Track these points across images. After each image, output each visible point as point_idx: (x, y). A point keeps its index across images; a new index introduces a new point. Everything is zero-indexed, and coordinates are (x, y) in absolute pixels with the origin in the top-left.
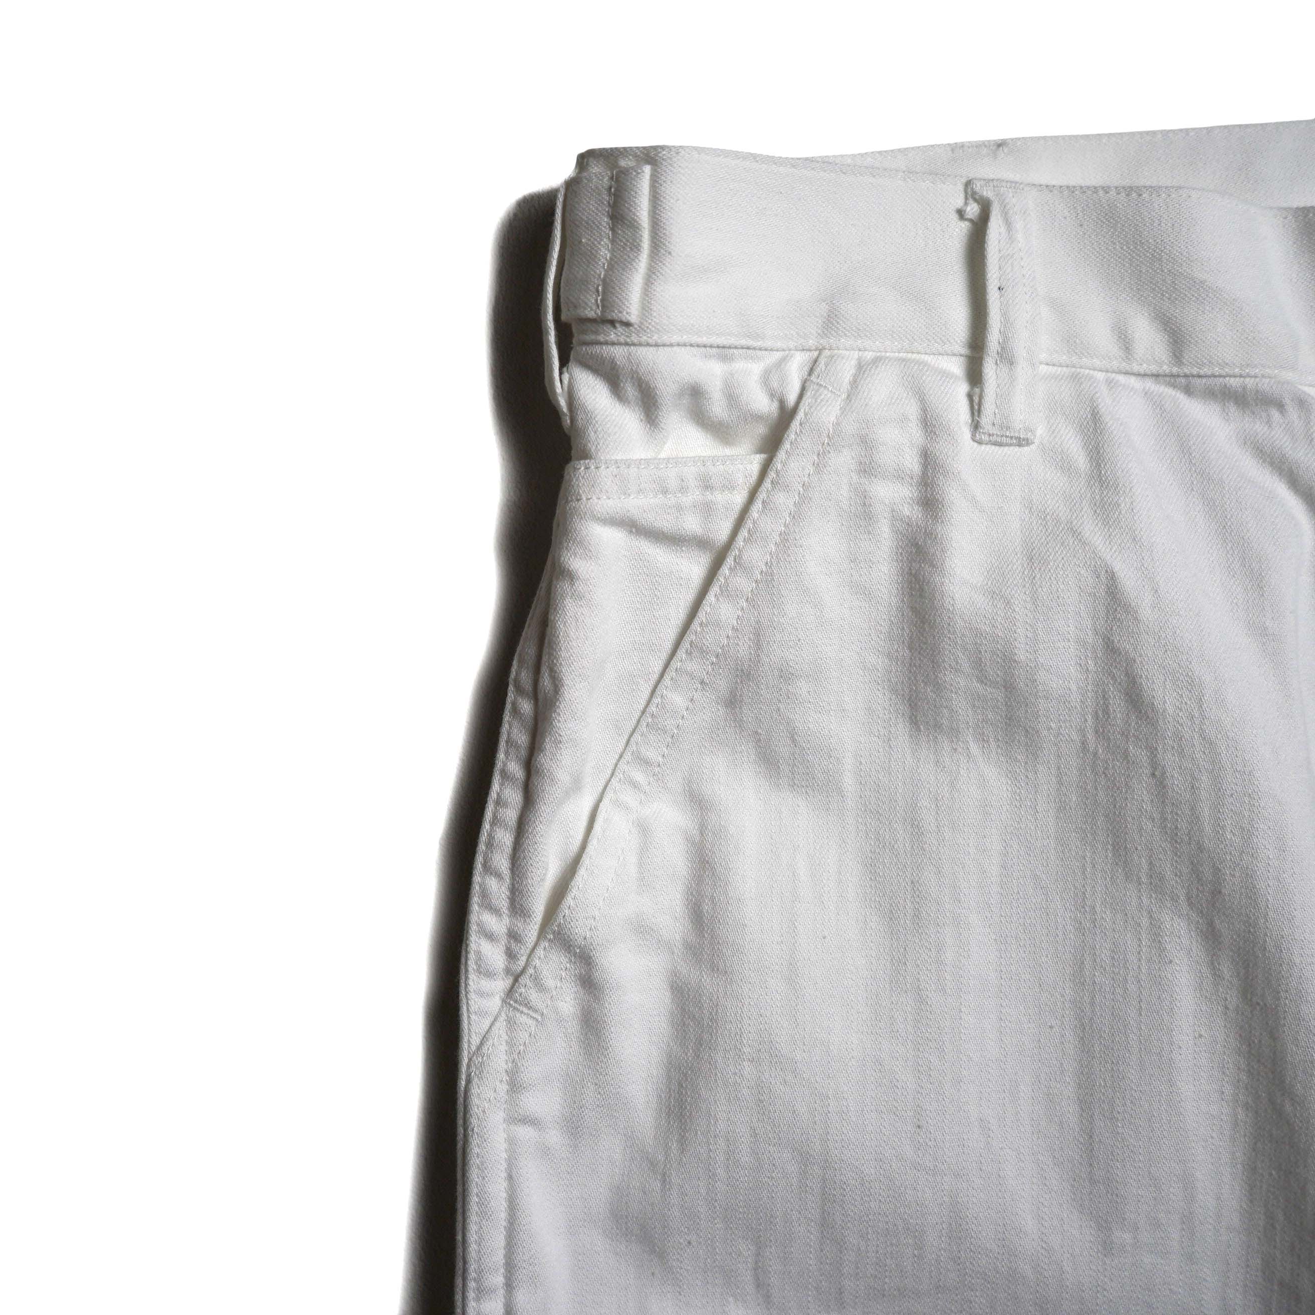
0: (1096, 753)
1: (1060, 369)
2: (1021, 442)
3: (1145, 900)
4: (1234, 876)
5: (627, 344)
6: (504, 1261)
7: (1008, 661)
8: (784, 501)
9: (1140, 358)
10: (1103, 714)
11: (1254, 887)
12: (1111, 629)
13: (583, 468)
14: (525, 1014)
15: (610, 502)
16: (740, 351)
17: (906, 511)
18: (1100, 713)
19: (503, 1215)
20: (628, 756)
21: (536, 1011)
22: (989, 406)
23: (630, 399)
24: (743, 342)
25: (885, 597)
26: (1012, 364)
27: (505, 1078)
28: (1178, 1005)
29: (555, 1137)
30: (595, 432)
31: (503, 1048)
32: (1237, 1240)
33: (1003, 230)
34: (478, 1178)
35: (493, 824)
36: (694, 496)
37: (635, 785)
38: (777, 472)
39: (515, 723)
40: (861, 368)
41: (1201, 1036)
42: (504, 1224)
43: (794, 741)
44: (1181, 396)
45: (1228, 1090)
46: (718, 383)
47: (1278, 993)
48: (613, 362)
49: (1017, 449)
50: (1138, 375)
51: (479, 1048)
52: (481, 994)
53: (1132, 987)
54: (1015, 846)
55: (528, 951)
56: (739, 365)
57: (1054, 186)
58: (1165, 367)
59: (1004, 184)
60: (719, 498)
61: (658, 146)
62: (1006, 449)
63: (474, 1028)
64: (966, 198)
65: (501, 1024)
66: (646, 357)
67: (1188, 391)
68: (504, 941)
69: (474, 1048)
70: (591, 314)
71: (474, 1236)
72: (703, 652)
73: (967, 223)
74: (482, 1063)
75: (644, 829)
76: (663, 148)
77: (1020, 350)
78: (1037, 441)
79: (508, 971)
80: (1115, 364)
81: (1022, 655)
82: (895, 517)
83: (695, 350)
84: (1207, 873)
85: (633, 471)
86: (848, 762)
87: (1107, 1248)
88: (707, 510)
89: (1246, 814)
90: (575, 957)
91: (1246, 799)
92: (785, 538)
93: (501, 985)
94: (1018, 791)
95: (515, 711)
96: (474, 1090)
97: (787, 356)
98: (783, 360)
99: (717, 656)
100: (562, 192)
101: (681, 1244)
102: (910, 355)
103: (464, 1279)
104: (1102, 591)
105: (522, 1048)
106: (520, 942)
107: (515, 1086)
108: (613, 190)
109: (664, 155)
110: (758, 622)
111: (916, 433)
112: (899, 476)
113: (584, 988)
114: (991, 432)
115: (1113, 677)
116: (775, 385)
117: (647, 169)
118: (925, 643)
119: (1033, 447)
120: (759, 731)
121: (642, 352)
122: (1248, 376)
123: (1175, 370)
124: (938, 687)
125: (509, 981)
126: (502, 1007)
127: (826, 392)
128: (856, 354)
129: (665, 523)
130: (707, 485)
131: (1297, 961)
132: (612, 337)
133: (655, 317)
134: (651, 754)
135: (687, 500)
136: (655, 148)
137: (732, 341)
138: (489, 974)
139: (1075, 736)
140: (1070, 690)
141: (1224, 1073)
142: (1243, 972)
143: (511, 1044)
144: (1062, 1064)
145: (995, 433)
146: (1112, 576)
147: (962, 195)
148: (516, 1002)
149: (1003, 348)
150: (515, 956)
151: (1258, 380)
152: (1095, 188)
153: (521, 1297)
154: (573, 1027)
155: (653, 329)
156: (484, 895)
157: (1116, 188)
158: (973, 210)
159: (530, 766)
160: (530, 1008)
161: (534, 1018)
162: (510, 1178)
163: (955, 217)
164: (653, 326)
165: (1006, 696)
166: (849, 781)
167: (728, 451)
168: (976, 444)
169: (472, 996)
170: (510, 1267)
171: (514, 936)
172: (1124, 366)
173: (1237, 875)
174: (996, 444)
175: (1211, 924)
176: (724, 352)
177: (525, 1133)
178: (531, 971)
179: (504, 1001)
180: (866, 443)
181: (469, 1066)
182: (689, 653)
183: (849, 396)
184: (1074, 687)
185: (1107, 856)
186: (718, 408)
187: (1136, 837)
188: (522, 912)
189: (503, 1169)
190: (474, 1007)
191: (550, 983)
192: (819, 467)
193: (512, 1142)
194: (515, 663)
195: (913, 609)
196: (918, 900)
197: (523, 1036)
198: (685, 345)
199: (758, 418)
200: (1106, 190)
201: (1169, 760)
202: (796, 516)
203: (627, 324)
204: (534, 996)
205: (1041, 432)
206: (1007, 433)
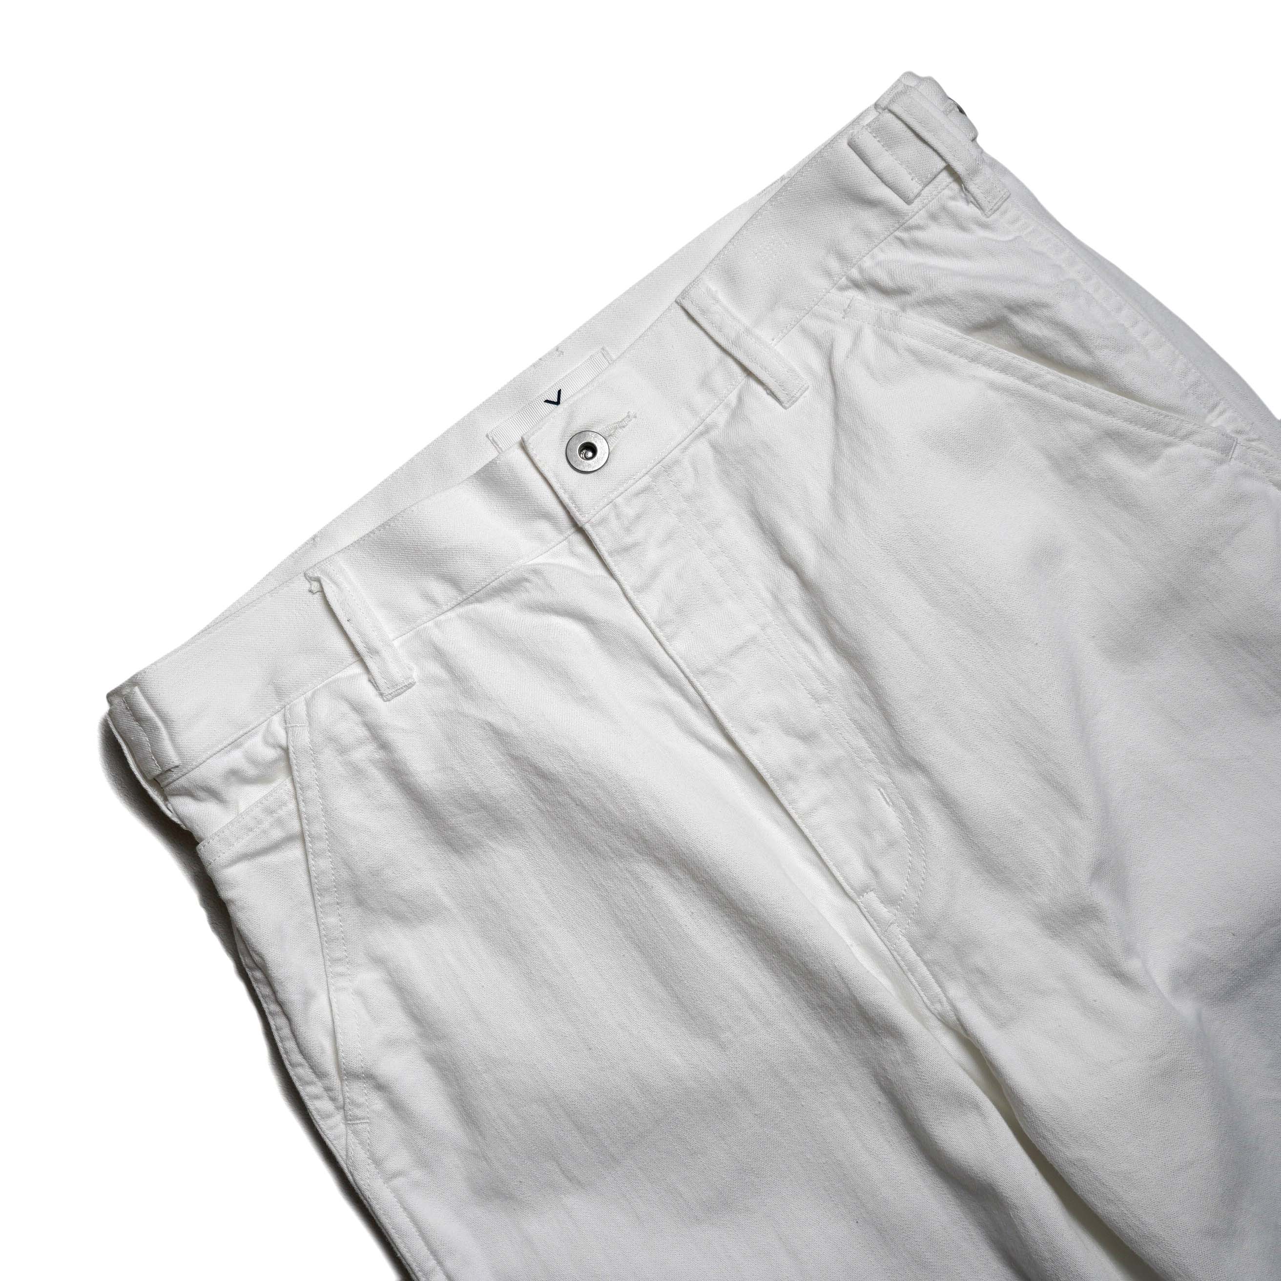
0: (548, 810)
1: (408, 634)
2: (410, 686)
3: (621, 865)
4: (645, 829)
5: (183, 775)
6: (429, 1252)
7: (473, 796)
8: (312, 794)
9: (444, 602)
10: (537, 791)
11: (657, 828)
12: (508, 749)
13: (202, 847)
14: (359, 1124)
15: (227, 854)
16: (243, 737)
17: (377, 756)
18: (534, 790)
19: (414, 1230)
20: (328, 963)
21: (363, 1119)
22: (381, 682)
23: (204, 798)
24: (241, 733)
25: (398, 802)
26: (379, 653)
27: (370, 1161)
28: (671, 905)
29: (417, 1174)
30: (198, 826)
31: (359, 1147)
32: (786, 999)
33: (334, 587)
34: (387, 1219)
35: (282, 1041)
36: (267, 822)
37: (341, 975)
38: (299, 783)
39: (260, 986)
40: (308, 704)
41: (692, 913)
42: (417, 1234)
43: (404, 900)
44: (478, 606)
45: (725, 929)
46: (243, 760)
47: (705, 870)
48: (183, 787)
49: (410, 690)
50: (449, 610)
51: (347, 1156)
52: (331, 1128)
53: (644, 911)
54: (546, 879)
55: (340, 1092)
56: (248, 744)
57: (349, 546)
58: (459, 598)
59: (322, 563)
60: (282, 813)
61: (135, 675)
62: (404, 694)
63: (339, 1147)
64: (310, 582)
65: (351, 1136)
66: (196, 775)
67: (479, 601)
68: (325, 1094)
69: (345, 1157)
70: (158, 772)
71: (405, 1249)
72: (327, 890)
73: (318, 593)
74: (353, 1162)
75: (360, 993)
76: (137, 675)
77: (378, 644)
78: (416, 680)
79: (337, 1108)
80: (434, 613)
81: (477, 789)
82: (374, 762)
83: (218, 755)
84: (635, 835)
85: (227, 832)
86: (439, 892)
87: (723, 1047)
88: (280, 822)
89: (629, 795)
90: (365, 1079)
91: (624, 789)
92: (325, 811)
93: (338, 1117)
94: (528, 851)
95: (256, 980)
96: (358, 1178)
97: (269, 722)
98: (269, 725)
99: (335, 887)
100: (109, 719)
101: (517, 1185)
102: (330, 679)
103: (414, 1274)
104: (491, 733)
105: (368, 1141)
106: (333, 1090)
107: (377, 1162)
108: (128, 708)
109: (139, 678)
110: (342, 858)
111: (354, 717)
112: (361, 743)
113: (381, 1091)
114: (390, 693)
115: (526, 771)
116: (271, 741)
117: (137, 689)
118: (431, 813)
119: (418, 684)
120: (384, 907)
121: (192, 774)
122: (499, 577)
123: (464, 596)
124: (452, 829)
125: (342, 1112)
126: (346, 1127)
127: (297, 729)
128: (302, 698)
129: (262, 843)
130: (270, 811)
131: (702, 849)
132: (175, 776)
133: (186, 755)
134: (338, 954)
135: (266, 825)
136: (133, 677)
137: (235, 736)
138: (329, 1116)
139: (533, 808)
141: (717, 923)
142: (686, 870)
143: (361, 1143)
144: (641, 970)
145: (392, 691)
146: (490, 725)
147: (307, 582)
148: (351, 1120)
149: (369, 649)
150: (335, 1098)
151: (506, 575)
152: (367, 534)
153: (449, 1264)
154: (389, 1113)
155: (190, 761)
156: (300, 1079)
157: (377, 528)
158: (315, 586)
159: (280, 1004)
160: (360, 1119)
161: (365, 1123)
162: (405, 1209)
163: (310, 595)
164: (189, 759)
165: (487, 812)
166: (446, 901)
167: (274, 785)
168: (388, 703)
169: (327, 1132)
170: (434, 1253)
171: (328, 1089)
172: (439, 611)
173: (646, 827)
174: (396, 696)
175: (655, 857)
176: (235, 744)
177: (398, 1182)
178: (348, 1100)
179: (346, 1124)
180: (332, 739)
181: (348, 1168)
182: (320, 895)
183: (309, 723)
184: (512, 786)
185: (589, 856)
186: (251, 771)
187: (593, 838)
188: (323, 1075)
189: (399, 1207)
190: (332, 1138)
191: (361, 1100)
192: (318, 766)
193: (395, 1191)
194: (241, 956)
195: (414, 800)
196: (516, 937)
197: (366, 1135)
198: (211, 756)
199: (275, 761)
200: (373, 532)
201: (578, 793)
202: (323, 797)
203: (177, 767)
204: (358, 1112)
205: (415, 675)
206: (399, 687)
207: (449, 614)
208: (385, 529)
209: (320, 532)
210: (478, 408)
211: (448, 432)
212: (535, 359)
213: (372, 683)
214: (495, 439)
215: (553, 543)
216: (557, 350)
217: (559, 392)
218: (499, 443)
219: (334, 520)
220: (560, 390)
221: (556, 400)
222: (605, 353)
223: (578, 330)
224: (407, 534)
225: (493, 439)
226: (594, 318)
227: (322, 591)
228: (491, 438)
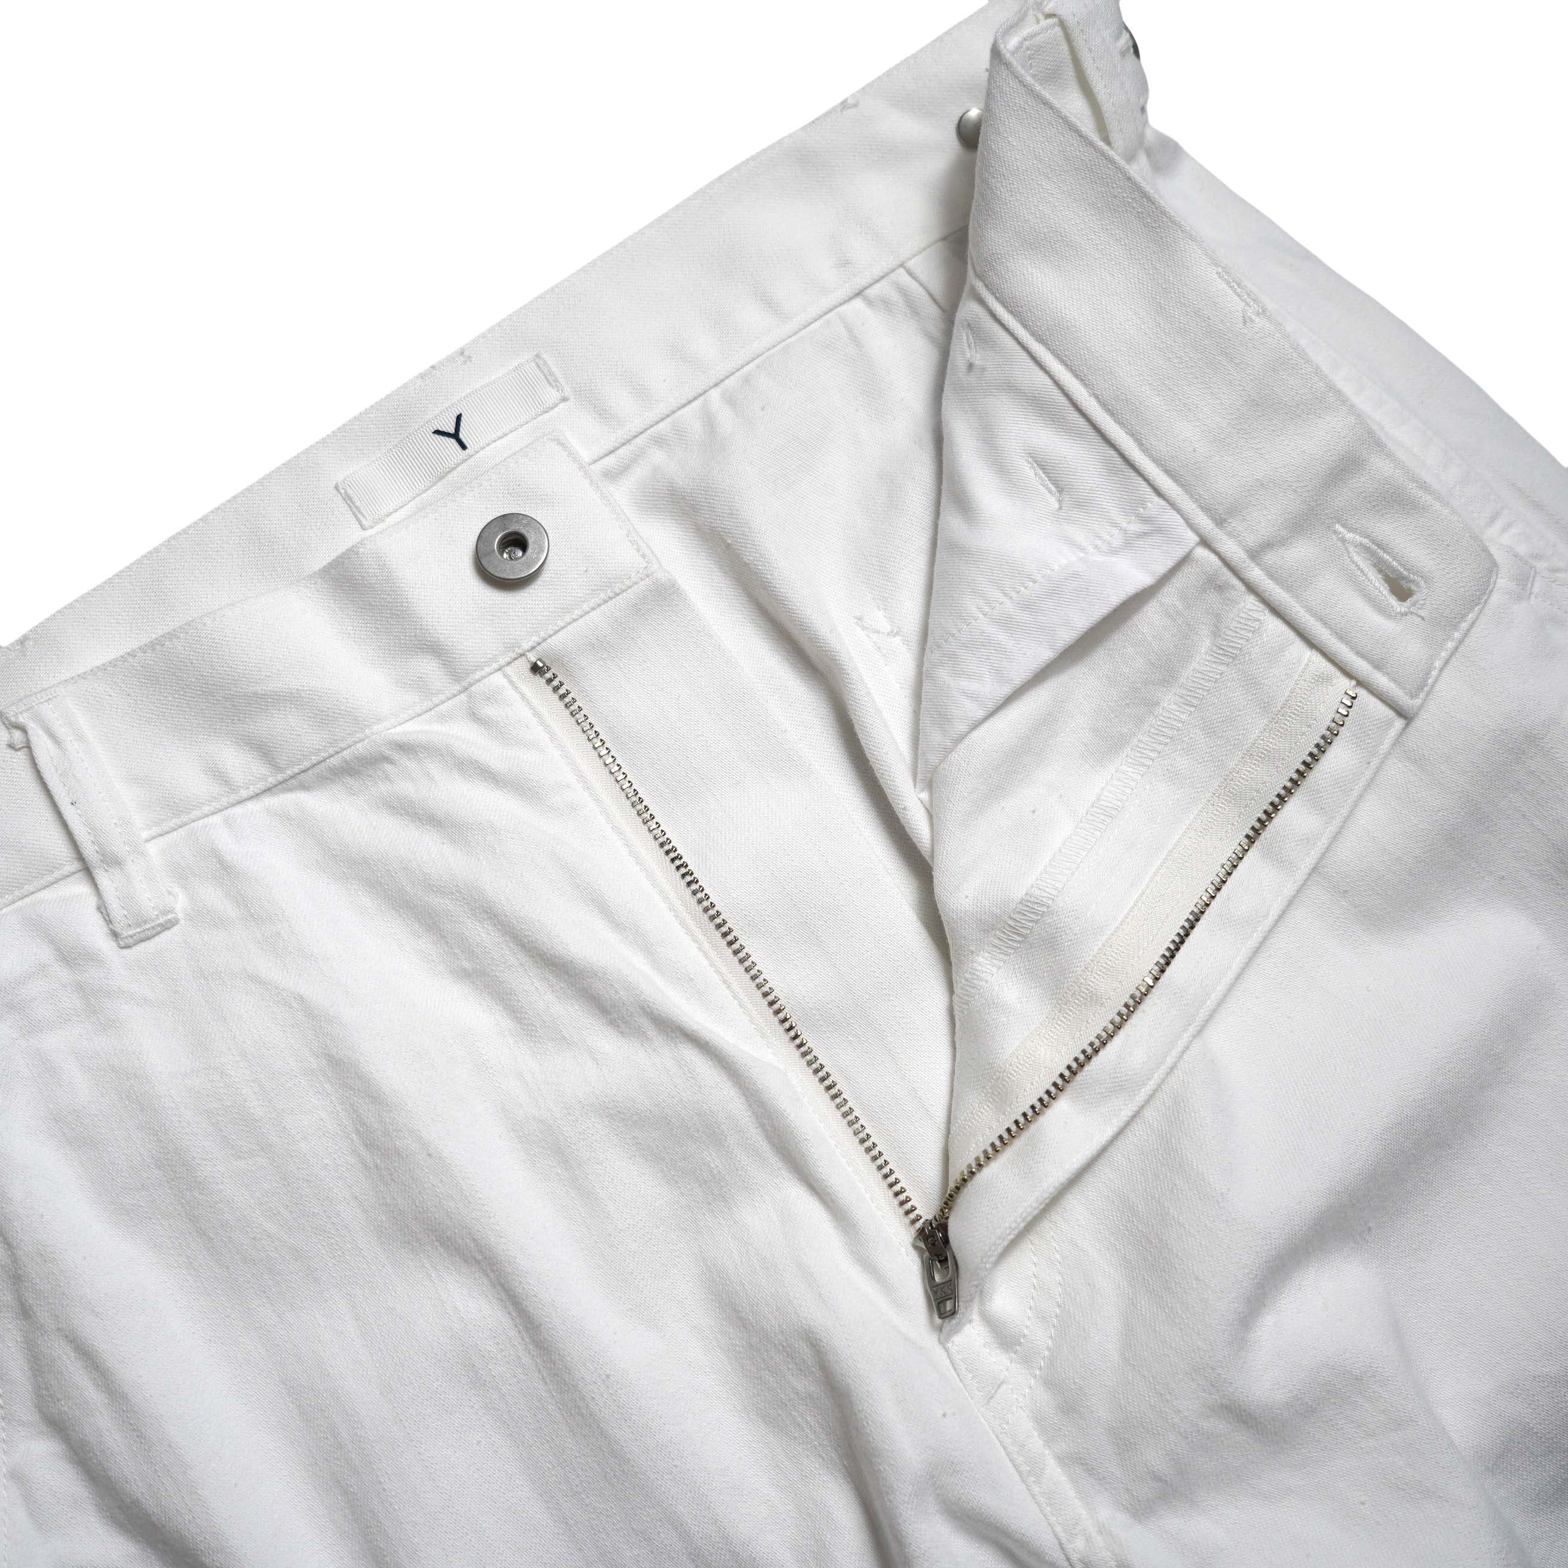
0: (377, 1166)
1: (176, 833)
2: (167, 926)
9: (243, 783)
12: (326, 1045)
18: (359, 1127)
22: (118, 913)
26: (120, 864)
33: (52, 743)
44: (301, 796)
49: (167, 933)
50: (251, 798)
57: (85, 673)
58: (270, 779)
59: (33, 698)
62: (156, 939)
64: (8, 730)
67: (304, 787)
73: (22, 753)
77: (119, 848)
78: (181, 916)
80: (224, 801)
81: (260, 1113)
94: (333, 1241)
104: (300, 1015)
111: (60, 971)
114: (131, 934)
119: (183, 922)
122: (342, 750)
123: (280, 777)
139: (351, 1160)
140: (322, 1120)
145: (135, 932)
146: (301, 999)
149: (103, 855)
151: (354, 748)
152: (122, 657)
157: (139, 649)
158: (19, 737)
163: (8, 753)
165: (269, 1159)
168: (125, 950)
172: (233, 798)
174: (142, 940)
184: (325, 1116)
200: (132, 654)
205: (181, 903)
206: (148, 926)
207: (251, 806)
208: (154, 649)
209: (34, 630)
210: (323, 441)
211: (269, 476)
212: (424, 367)
213: (102, 913)
214: (350, 492)
215: (442, 697)
216: (462, 353)
217: (459, 418)
218: (355, 499)
219: (59, 612)
220: (461, 414)
221: (452, 431)
222: (541, 362)
223: (499, 325)
224: (192, 663)
225: (346, 492)
226: (525, 307)
227: (28, 747)
228: (343, 491)
